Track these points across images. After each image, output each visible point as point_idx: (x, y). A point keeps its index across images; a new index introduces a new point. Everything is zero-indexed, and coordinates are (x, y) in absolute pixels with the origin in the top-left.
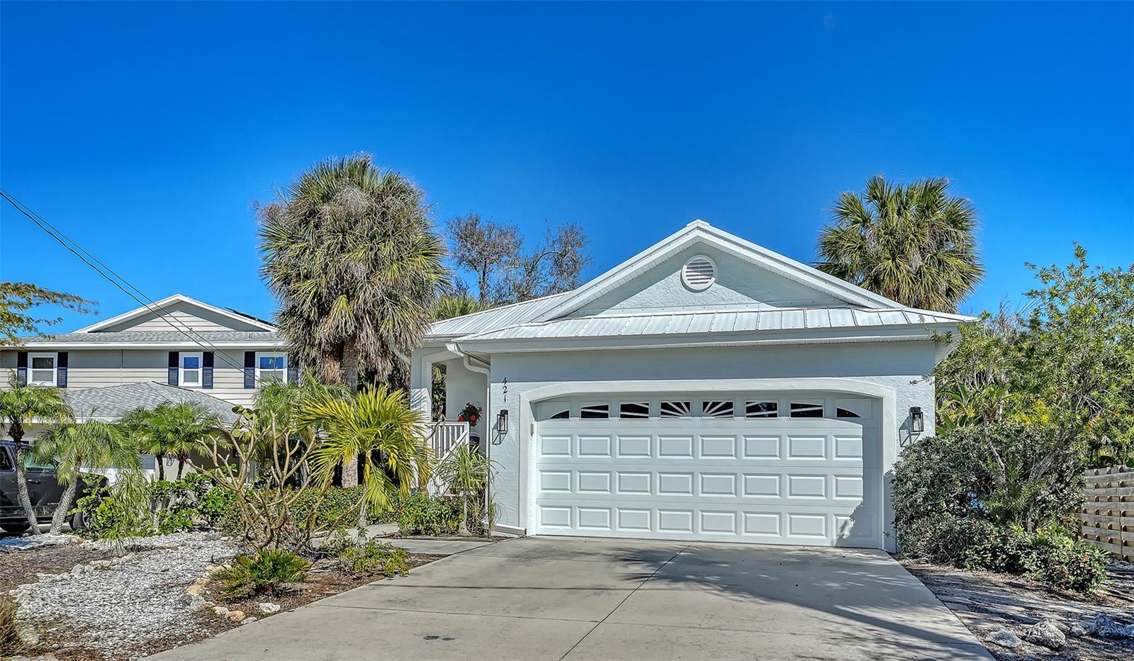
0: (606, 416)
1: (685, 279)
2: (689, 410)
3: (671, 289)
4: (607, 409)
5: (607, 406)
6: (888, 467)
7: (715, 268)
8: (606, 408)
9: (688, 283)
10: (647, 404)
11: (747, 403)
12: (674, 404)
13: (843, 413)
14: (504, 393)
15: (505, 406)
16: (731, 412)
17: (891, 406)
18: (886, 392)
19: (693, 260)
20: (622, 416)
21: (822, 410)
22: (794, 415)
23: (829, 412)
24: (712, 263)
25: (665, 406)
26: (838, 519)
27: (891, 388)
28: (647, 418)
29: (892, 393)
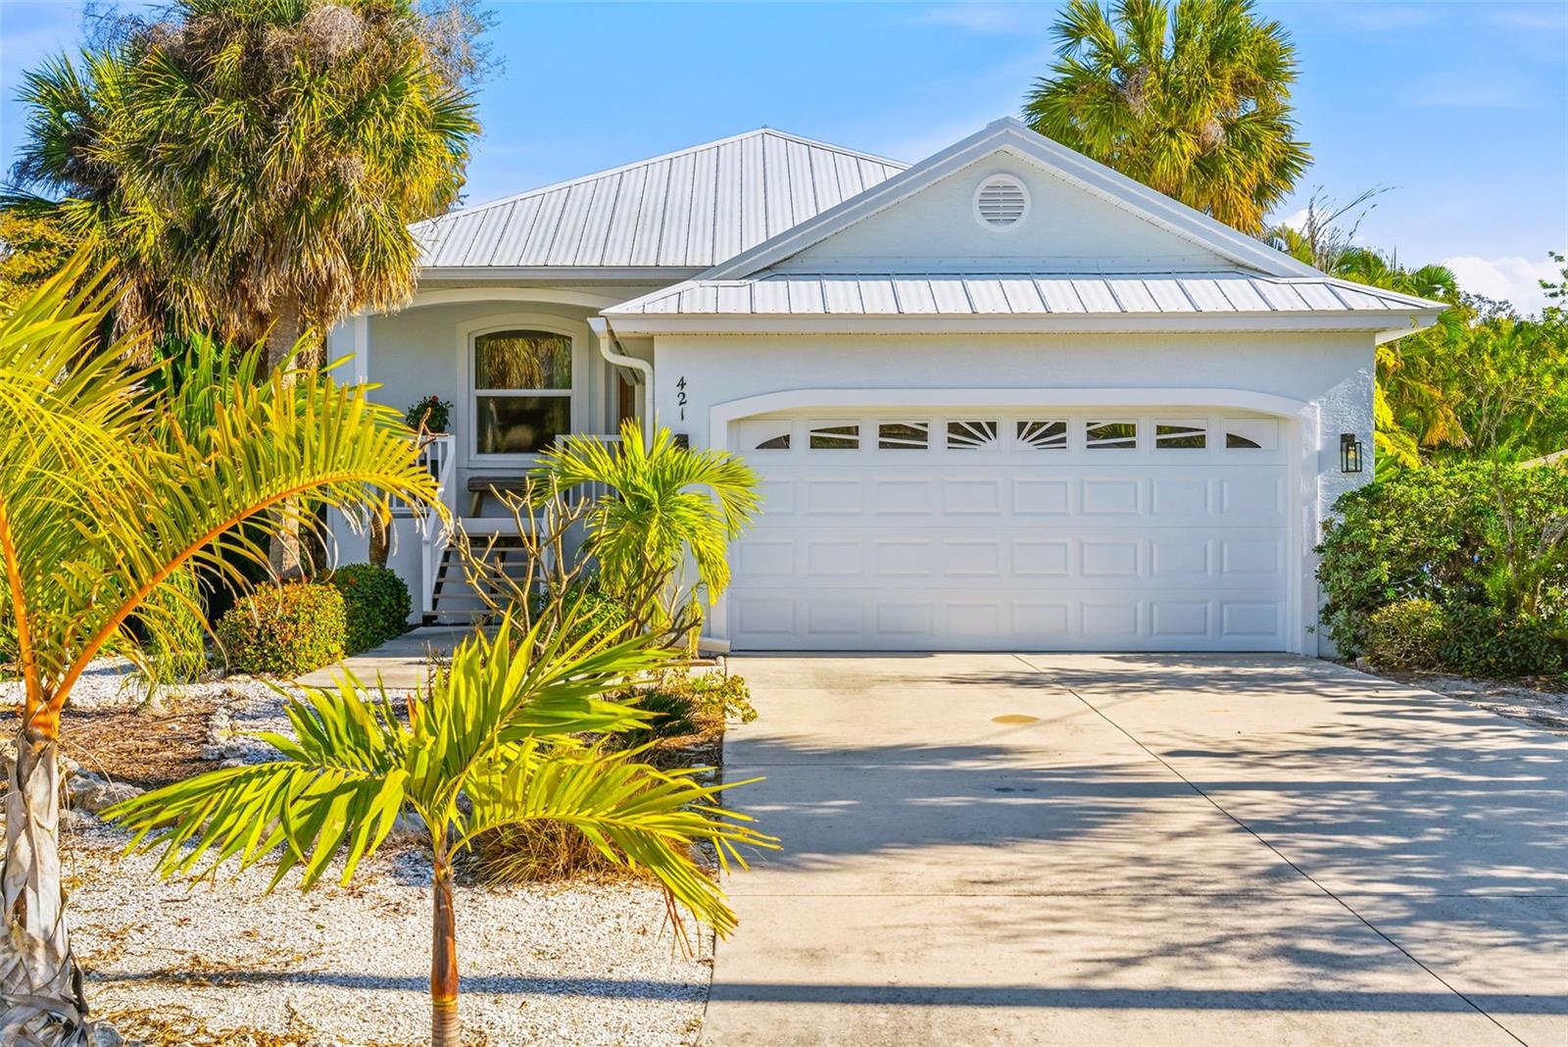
0: (853, 445)
1: (978, 212)
2: (995, 435)
4: (854, 433)
5: (857, 428)
7: (1026, 196)
9: (983, 220)
10: (926, 425)
12: (971, 424)
13: (1234, 441)
14: (681, 403)
15: (683, 428)
16: (1063, 440)
17: (1313, 433)
18: (1305, 411)
19: (991, 181)
20: (882, 445)
21: (1204, 436)
22: (1161, 444)
23: (1215, 440)
24: (1022, 188)
25: (954, 428)
26: (1226, 608)
27: (1312, 404)
28: (925, 447)
29: (1314, 412)
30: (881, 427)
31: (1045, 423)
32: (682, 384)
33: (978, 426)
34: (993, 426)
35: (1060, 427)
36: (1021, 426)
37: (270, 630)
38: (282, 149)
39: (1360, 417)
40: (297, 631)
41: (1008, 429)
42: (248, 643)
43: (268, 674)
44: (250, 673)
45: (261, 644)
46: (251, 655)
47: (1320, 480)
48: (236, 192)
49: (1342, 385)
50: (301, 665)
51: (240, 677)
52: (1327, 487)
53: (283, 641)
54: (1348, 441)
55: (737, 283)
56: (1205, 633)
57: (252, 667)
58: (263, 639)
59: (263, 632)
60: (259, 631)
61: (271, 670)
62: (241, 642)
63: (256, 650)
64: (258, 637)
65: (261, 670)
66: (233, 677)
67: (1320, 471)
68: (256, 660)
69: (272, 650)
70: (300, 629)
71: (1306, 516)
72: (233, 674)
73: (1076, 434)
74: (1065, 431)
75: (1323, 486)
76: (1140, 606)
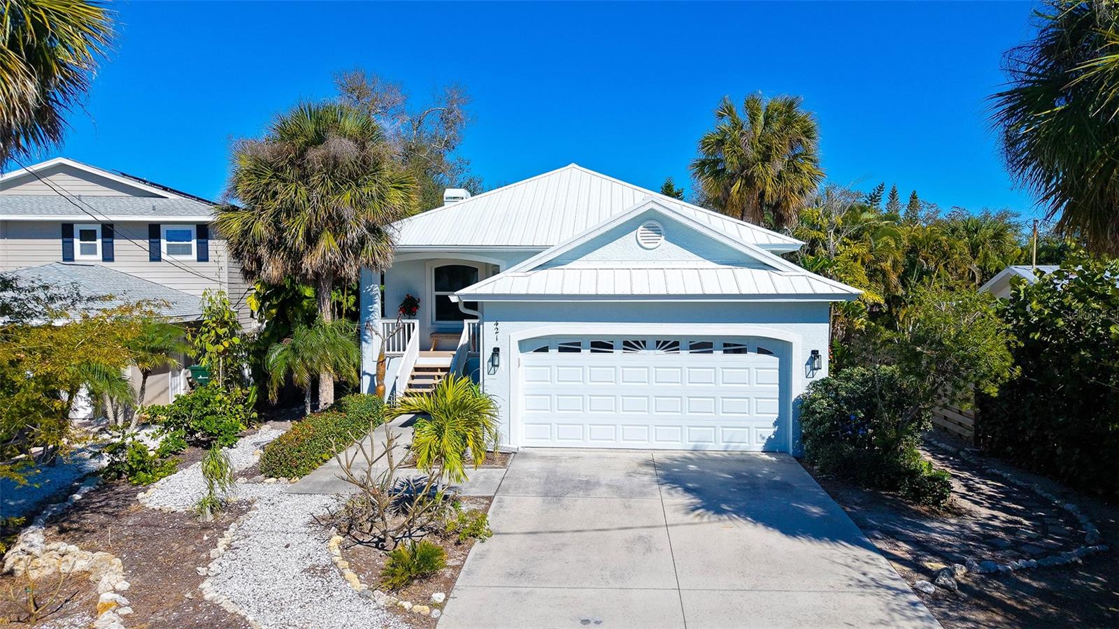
0: (579, 351)
1: (639, 239)
2: (645, 346)
3: (628, 246)
4: (580, 346)
5: (580, 343)
6: (794, 395)
7: (662, 232)
8: (579, 344)
9: (642, 242)
10: (613, 342)
11: (690, 342)
12: (634, 342)
13: (761, 351)
14: (496, 333)
16: (678, 349)
19: (646, 224)
20: (592, 351)
21: (746, 349)
22: (726, 352)
24: (661, 227)
25: (626, 343)
26: (756, 430)
28: (612, 352)
30: (592, 342)
31: (669, 342)
32: (497, 324)
33: (637, 342)
34: (644, 342)
35: (676, 344)
36: (658, 342)
41: (652, 344)
54: (815, 354)
55: (524, 274)
56: (747, 443)
73: (684, 347)
74: (678, 345)
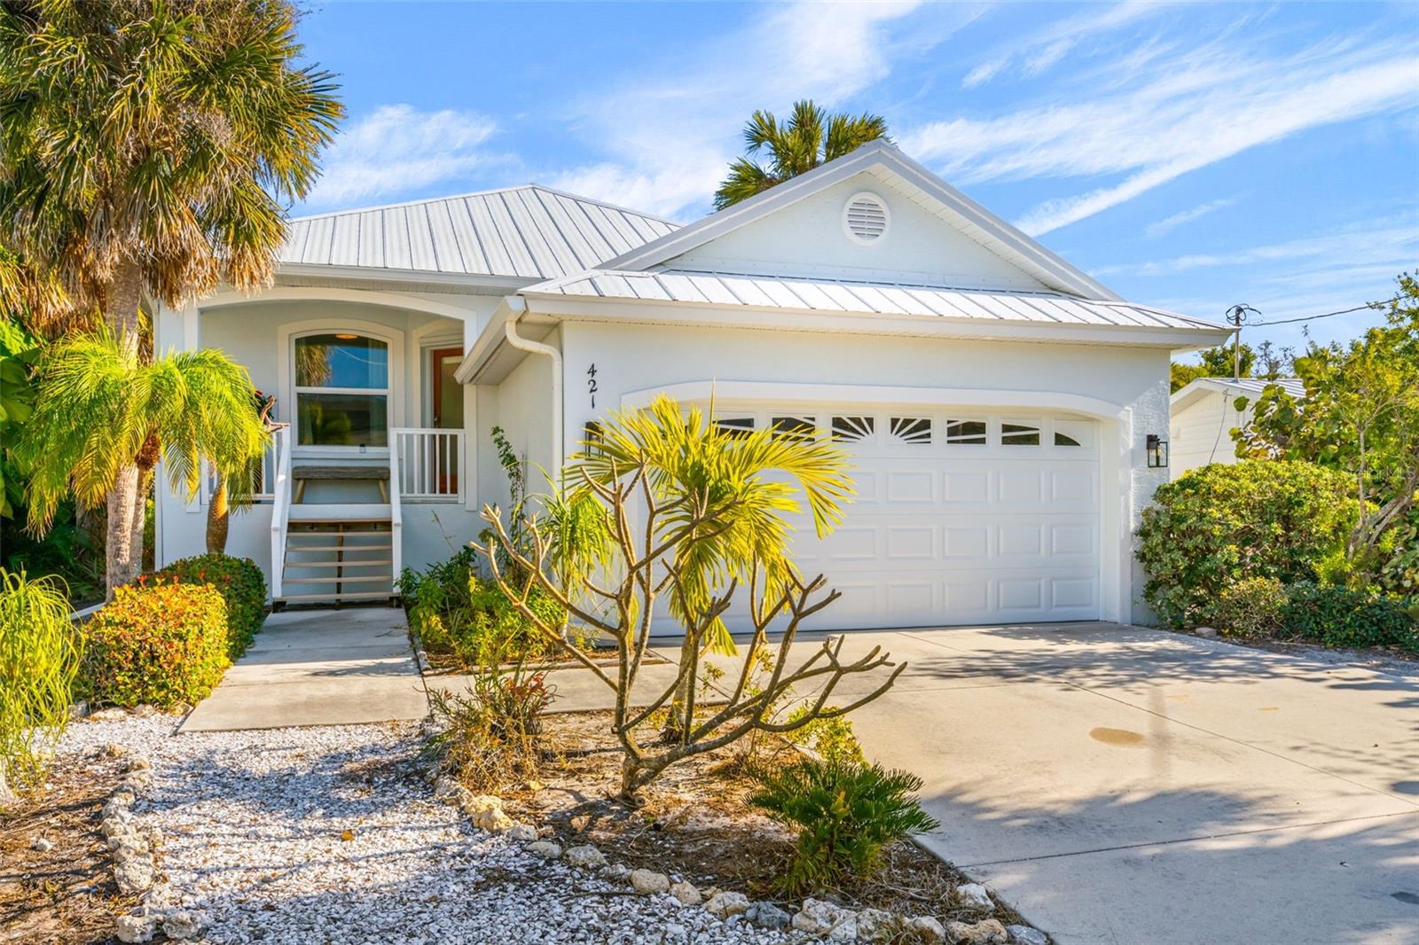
2: (872, 429)
4: (752, 425)
7: (887, 215)
8: (750, 422)
9: (851, 233)
10: (813, 419)
11: (949, 423)
12: (852, 419)
13: (1061, 440)
14: (592, 391)
15: (593, 416)
16: (929, 435)
17: (1127, 433)
18: (1122, 415)
19: (857, 198)
21: (1038, 435)
22: (1006, 441)
23: (1047, 439)
24: (883, 207)
25: (838, 422)
26: (1054, 583)
27: (1127, 408)
29: (1129, 415)
30: (774, 420)
31: (914, 420)
32: (592, 372)
33: (857, 421)
34: (870, 421)
35: (926, 424)
36: (894, 422)
37: (151, 652)
38: (134, 95)
39: (1160, 421)
40: (186, 650)
41: (882, 424)
42: (121, 668)
43: (149, 707)
44: (124, 707)
45: (139, 670)
46: (126, 684)
47: (1133, 474)
48: (73, 137)
49: (1147, 393)
50: (193, 692)
51: (110, 713)
52: (1138, 480)
53: (169, 664)
54: (1152, 441)
55: (639, 274)
56: (1039, 606)
57: (127, 698)
58: (141, 663)
59: (142, 654)
60: (136, 654)
61: (152, 702)
62: (110, 667)
63: (132, 677)
64: (135, 659)
65: (139, 702)
66: (100, 714)
67: (1133, 466)
68: (133, 690)
69: (154, 676)
70: (190, 647)
71: (1123, 504)
72: (99, 709)
73: (939, 431)
74: (929, 427)
75: (1135, 479)
76: (989, 583)
